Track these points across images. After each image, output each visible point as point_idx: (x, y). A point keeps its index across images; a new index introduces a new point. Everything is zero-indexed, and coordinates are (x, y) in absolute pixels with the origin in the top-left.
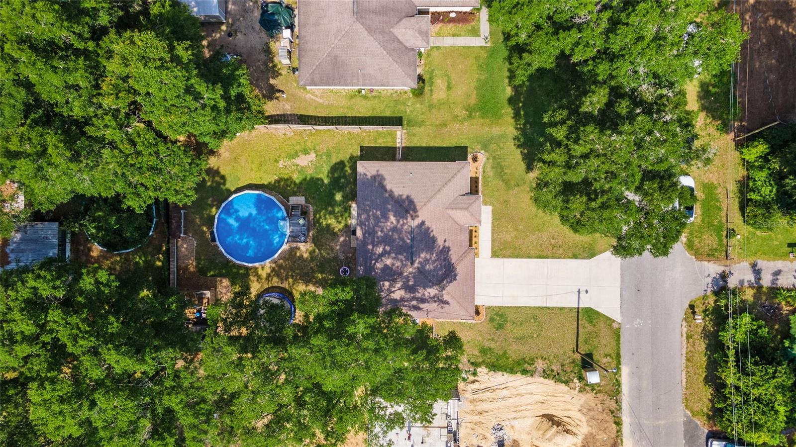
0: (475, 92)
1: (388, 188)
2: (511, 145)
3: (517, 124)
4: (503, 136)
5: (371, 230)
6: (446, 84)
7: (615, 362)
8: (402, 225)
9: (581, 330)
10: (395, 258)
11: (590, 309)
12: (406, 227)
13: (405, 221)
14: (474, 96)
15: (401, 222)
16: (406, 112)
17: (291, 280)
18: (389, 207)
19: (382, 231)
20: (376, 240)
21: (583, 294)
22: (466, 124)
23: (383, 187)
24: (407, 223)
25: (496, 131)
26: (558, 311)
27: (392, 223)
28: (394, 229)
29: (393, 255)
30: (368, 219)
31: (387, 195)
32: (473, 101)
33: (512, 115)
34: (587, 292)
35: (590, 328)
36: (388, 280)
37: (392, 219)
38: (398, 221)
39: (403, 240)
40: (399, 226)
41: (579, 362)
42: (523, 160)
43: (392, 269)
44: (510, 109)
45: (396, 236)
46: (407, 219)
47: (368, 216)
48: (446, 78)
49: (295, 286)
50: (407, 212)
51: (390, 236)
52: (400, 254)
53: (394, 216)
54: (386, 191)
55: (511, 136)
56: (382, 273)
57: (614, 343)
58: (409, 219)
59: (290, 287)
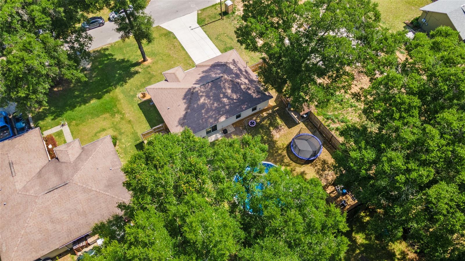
0: (101, 116)
1: (184, 113)
2: (127, 86)
3: (113, 89)
4: (123, 92)
5: (217, 112)
6: (102, 133)
7: (217, 6)
8: (203, 92)
9: (211, 21)
10: (225, 88)
11: (198, 23)
12: (202, 90)
13: (199, 92)
14: (104, 116)
15: (201, 94)
16: (131, 145)
17: (280, 152)
18: (195, 106)
19: (213, 104)
20: (221, 106)
21: (192, 28)
22: (124, 112)
23: (185, 116)
24: (200, 90)
25: (121, 96)
26: (207, 32)
27: (204, 100)
28: (208, 96)
29: (224, 90)
30: (211, 117)
31: (189, 111)
32: (107, 115)
33: (108, 94)
34: (190, 27)
35: (207, 19)
36: (240, 87)
37: (202, 100)
38: (202, 96)
39: (211, 88)
40: (204, 94)
41: (227, 16)
42: (133, 77)
43: (232, 87)
44: (105, 96)
45: (211, 94)
46: (197, 91)
47: (209, 117)
48: (98, 134)
49: (282, 148)
50: (193, 93)
51: (213, 97)
52: (221, 87)
53: (200, 100)
54: (186, 113)
55: (121, 88)
56: (238, 93)
57: (208, 9)
58: (196, 90)
59: (284, 150)
